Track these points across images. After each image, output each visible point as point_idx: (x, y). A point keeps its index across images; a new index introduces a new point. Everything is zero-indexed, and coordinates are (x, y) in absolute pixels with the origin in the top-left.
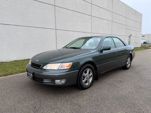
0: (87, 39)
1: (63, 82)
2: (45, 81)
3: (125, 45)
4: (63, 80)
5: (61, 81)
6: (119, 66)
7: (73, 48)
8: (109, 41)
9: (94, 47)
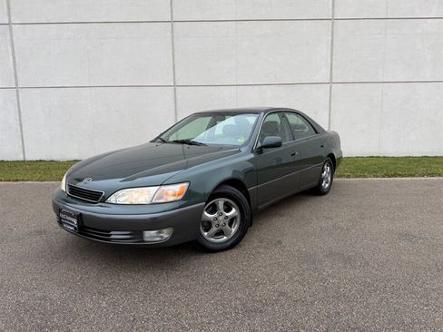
0: (219, 116)
1: (166, 234)
2: (115, 235)
3: (316, 133)
4: (165, 230)
5: (160, 233)
6: (303, 188)
7: (183, 142)
8: (276, 122)
9: (241, 141)
